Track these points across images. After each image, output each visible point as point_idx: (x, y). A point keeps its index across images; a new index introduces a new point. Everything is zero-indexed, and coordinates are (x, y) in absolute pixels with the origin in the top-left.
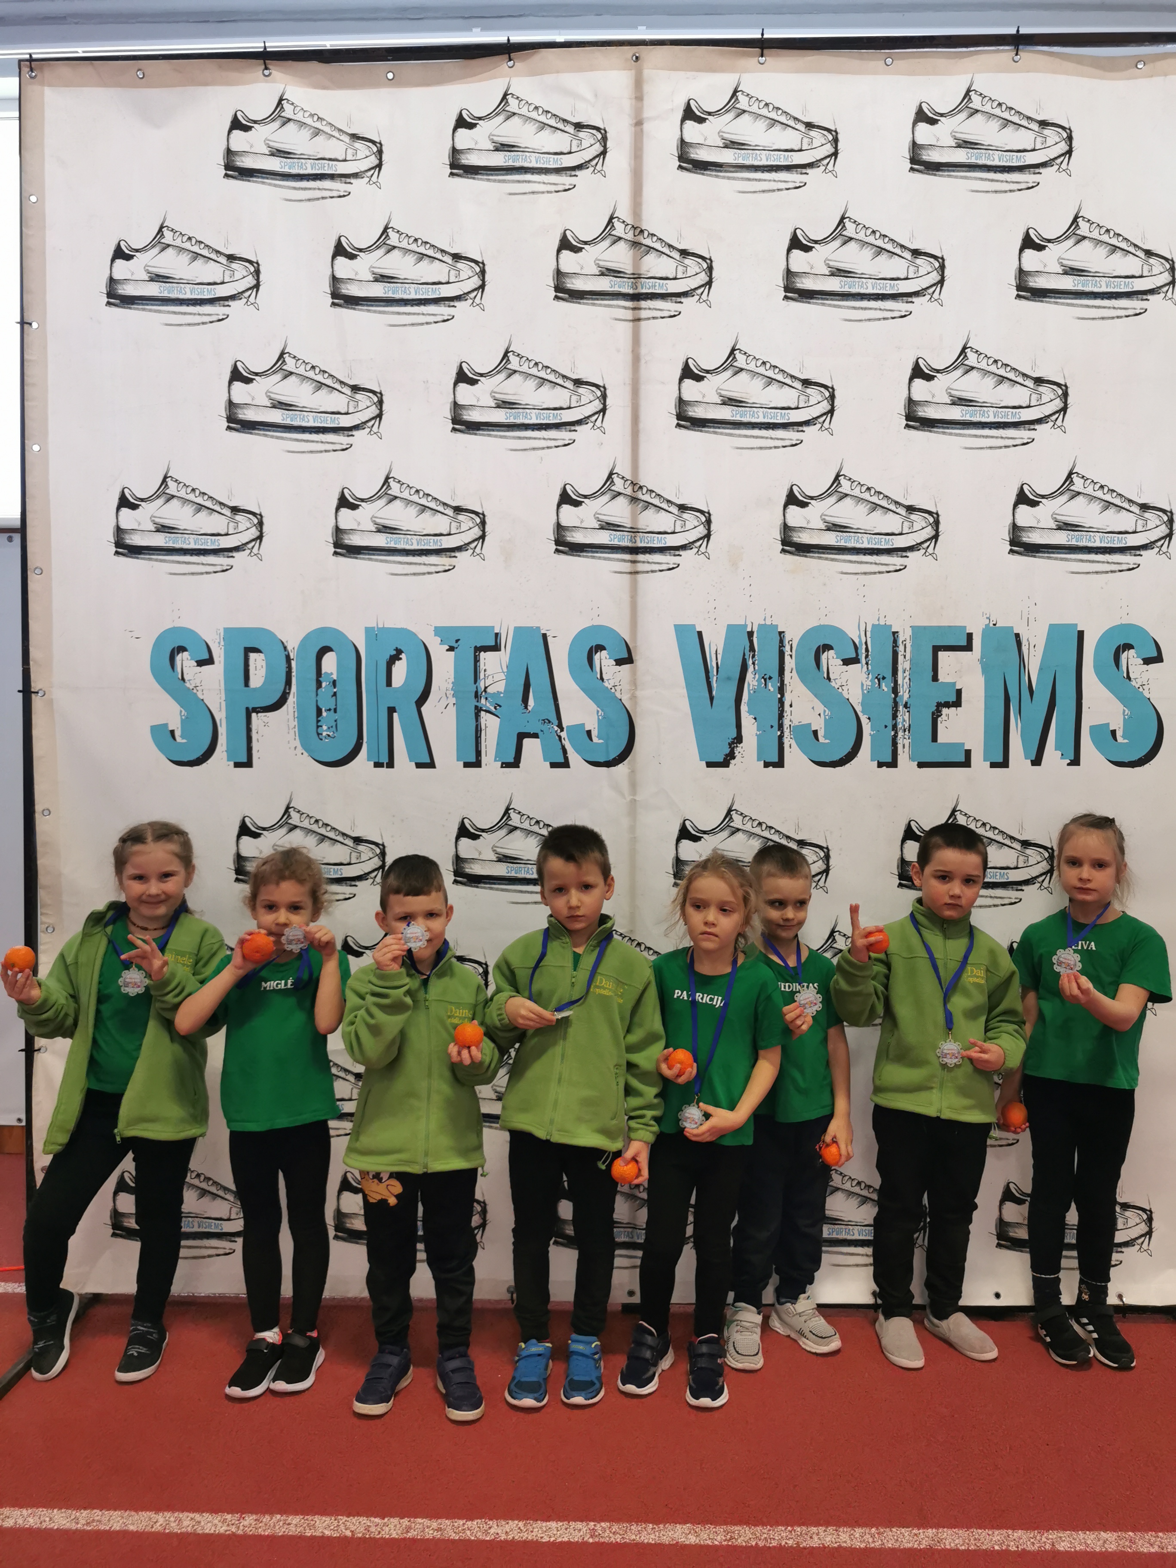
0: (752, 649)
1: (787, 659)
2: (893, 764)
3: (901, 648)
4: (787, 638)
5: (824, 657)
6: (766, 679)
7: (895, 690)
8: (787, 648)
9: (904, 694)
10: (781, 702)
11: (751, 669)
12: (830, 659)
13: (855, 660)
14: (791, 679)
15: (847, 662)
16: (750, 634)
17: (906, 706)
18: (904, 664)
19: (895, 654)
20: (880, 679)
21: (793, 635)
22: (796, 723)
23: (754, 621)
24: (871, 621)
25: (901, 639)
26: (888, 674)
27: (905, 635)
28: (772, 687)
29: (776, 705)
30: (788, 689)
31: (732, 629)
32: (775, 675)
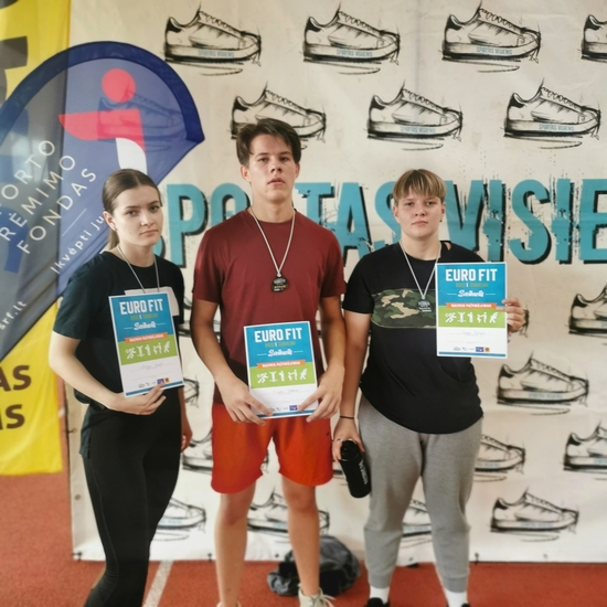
0: (486, 194)
1: (507, 200)
2: (569, 261)
3: (575, 193)
4: (507, 188)
5: (529, 199)
6: (495, 212)
7: (571, 217)
8: (507, 194)
9: (577, 220)
10: (503, 226)
11: (485, 207)
12: (532, 200)
13: (547, 201)
14: (510, 211)
15: (543, 202)
16: (485, 186)
17: (578, 227)
18: (576, 202)
19: (571, 197)
20: (562, 211)
21: (511, 186)
22: (512, 238)
23: (487, 177)
24: (558, 177)
25: (576, 187)
26: (567, 208)
27: (578, 185)
28: (498, 217)
29: (500, 228)
30: (508, 219)
31: (474, 183)
32: (500, 210)
